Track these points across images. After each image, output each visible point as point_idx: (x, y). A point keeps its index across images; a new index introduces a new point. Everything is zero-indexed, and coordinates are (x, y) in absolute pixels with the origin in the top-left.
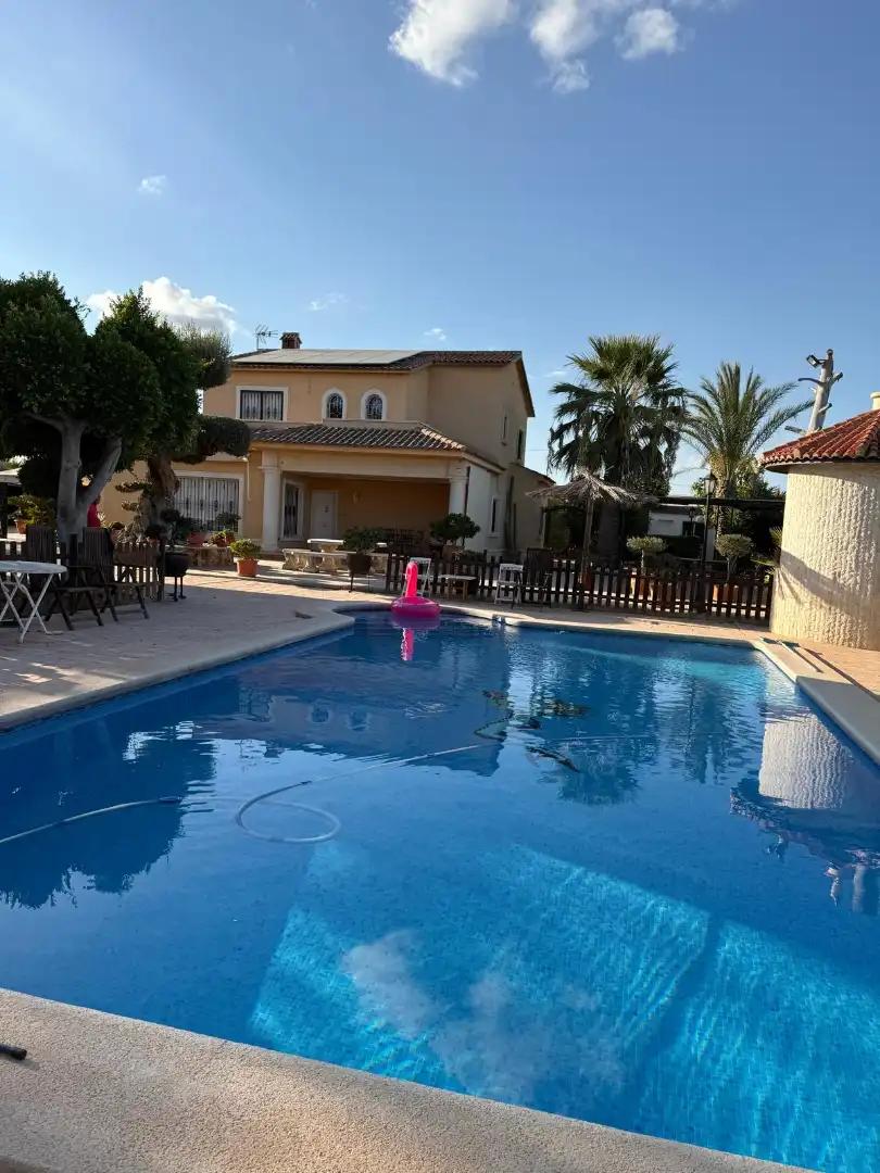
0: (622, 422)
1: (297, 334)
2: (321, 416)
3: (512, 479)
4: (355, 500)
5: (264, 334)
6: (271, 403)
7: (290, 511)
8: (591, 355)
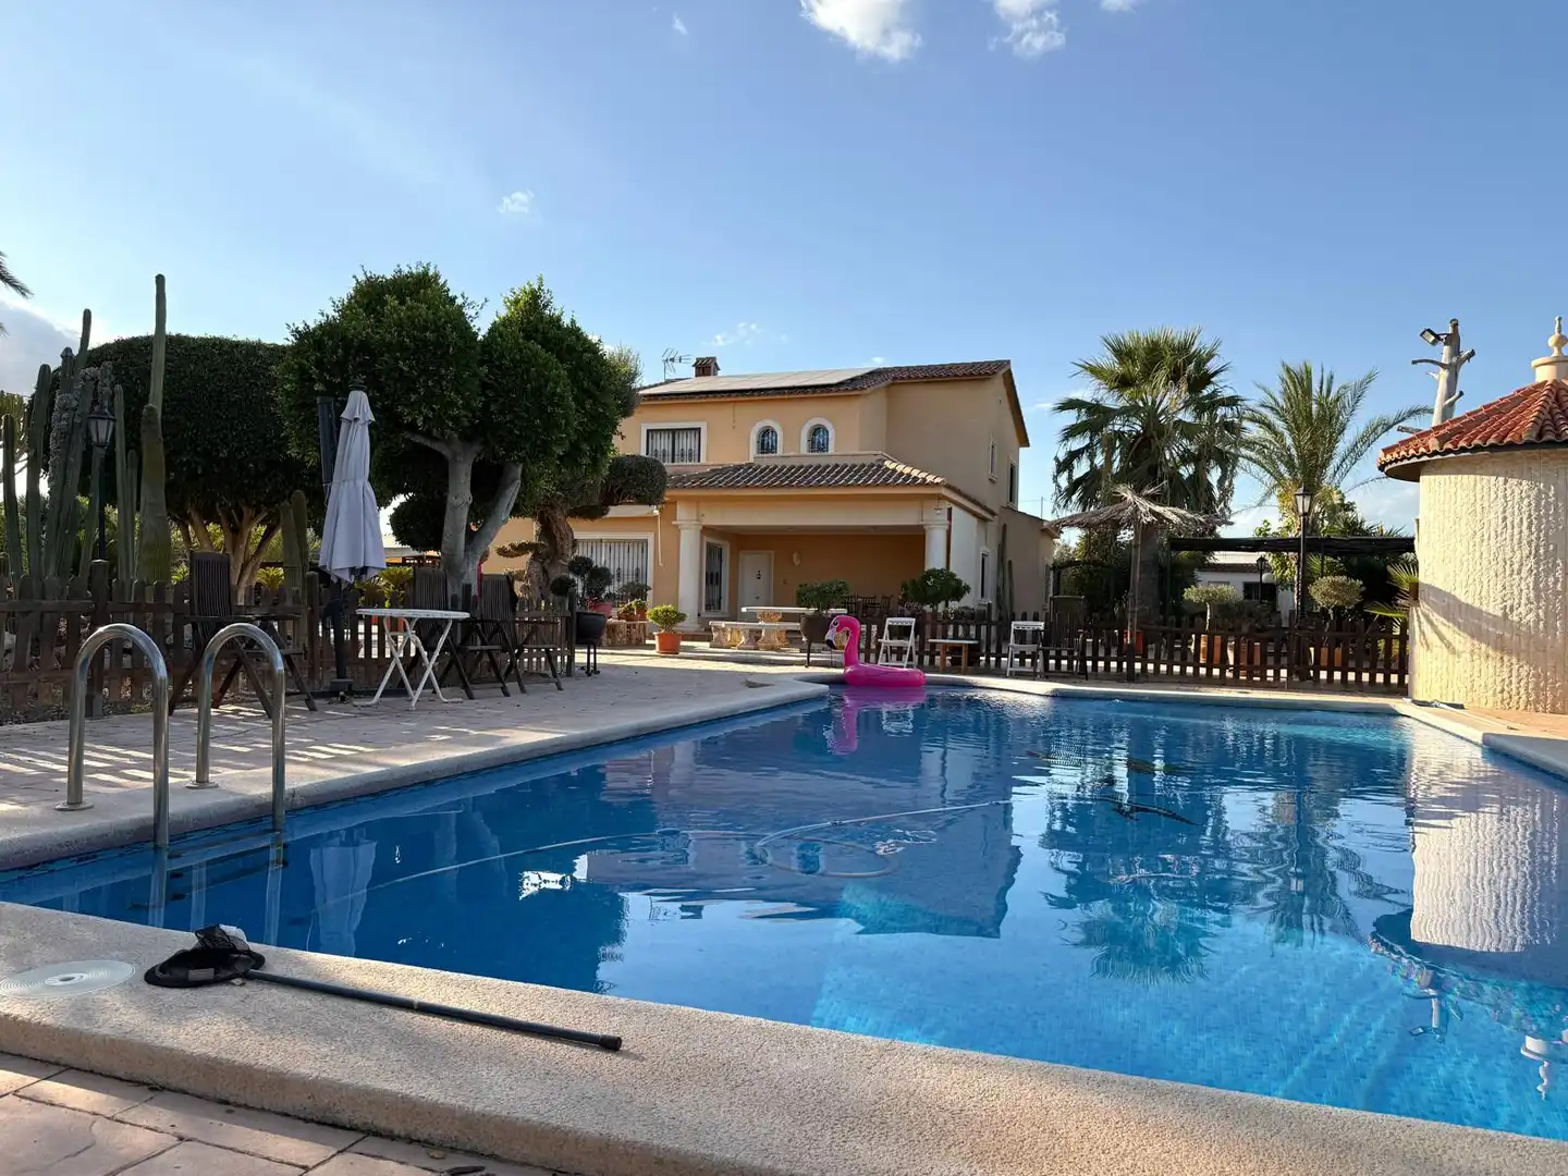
0: (1156, 442)
1: (714, 359)
2: (752, 454)
3: (1005, 527)
4: (797, 562)
5: (672, 360)
6: (685, 443)
7: (712, 579)
8: (1107, 360)
